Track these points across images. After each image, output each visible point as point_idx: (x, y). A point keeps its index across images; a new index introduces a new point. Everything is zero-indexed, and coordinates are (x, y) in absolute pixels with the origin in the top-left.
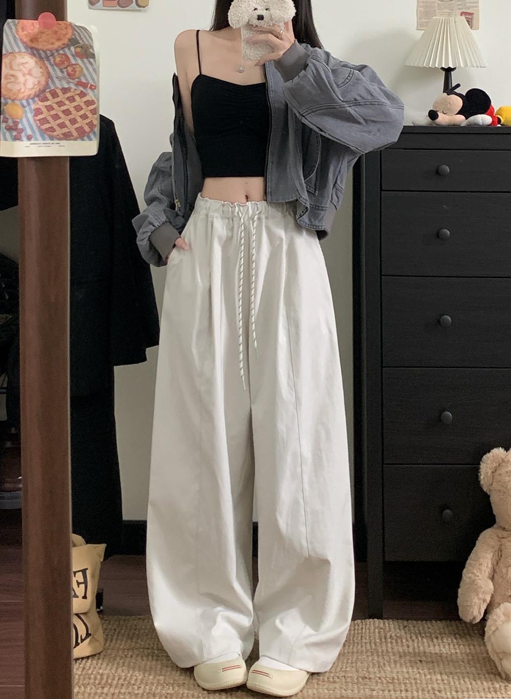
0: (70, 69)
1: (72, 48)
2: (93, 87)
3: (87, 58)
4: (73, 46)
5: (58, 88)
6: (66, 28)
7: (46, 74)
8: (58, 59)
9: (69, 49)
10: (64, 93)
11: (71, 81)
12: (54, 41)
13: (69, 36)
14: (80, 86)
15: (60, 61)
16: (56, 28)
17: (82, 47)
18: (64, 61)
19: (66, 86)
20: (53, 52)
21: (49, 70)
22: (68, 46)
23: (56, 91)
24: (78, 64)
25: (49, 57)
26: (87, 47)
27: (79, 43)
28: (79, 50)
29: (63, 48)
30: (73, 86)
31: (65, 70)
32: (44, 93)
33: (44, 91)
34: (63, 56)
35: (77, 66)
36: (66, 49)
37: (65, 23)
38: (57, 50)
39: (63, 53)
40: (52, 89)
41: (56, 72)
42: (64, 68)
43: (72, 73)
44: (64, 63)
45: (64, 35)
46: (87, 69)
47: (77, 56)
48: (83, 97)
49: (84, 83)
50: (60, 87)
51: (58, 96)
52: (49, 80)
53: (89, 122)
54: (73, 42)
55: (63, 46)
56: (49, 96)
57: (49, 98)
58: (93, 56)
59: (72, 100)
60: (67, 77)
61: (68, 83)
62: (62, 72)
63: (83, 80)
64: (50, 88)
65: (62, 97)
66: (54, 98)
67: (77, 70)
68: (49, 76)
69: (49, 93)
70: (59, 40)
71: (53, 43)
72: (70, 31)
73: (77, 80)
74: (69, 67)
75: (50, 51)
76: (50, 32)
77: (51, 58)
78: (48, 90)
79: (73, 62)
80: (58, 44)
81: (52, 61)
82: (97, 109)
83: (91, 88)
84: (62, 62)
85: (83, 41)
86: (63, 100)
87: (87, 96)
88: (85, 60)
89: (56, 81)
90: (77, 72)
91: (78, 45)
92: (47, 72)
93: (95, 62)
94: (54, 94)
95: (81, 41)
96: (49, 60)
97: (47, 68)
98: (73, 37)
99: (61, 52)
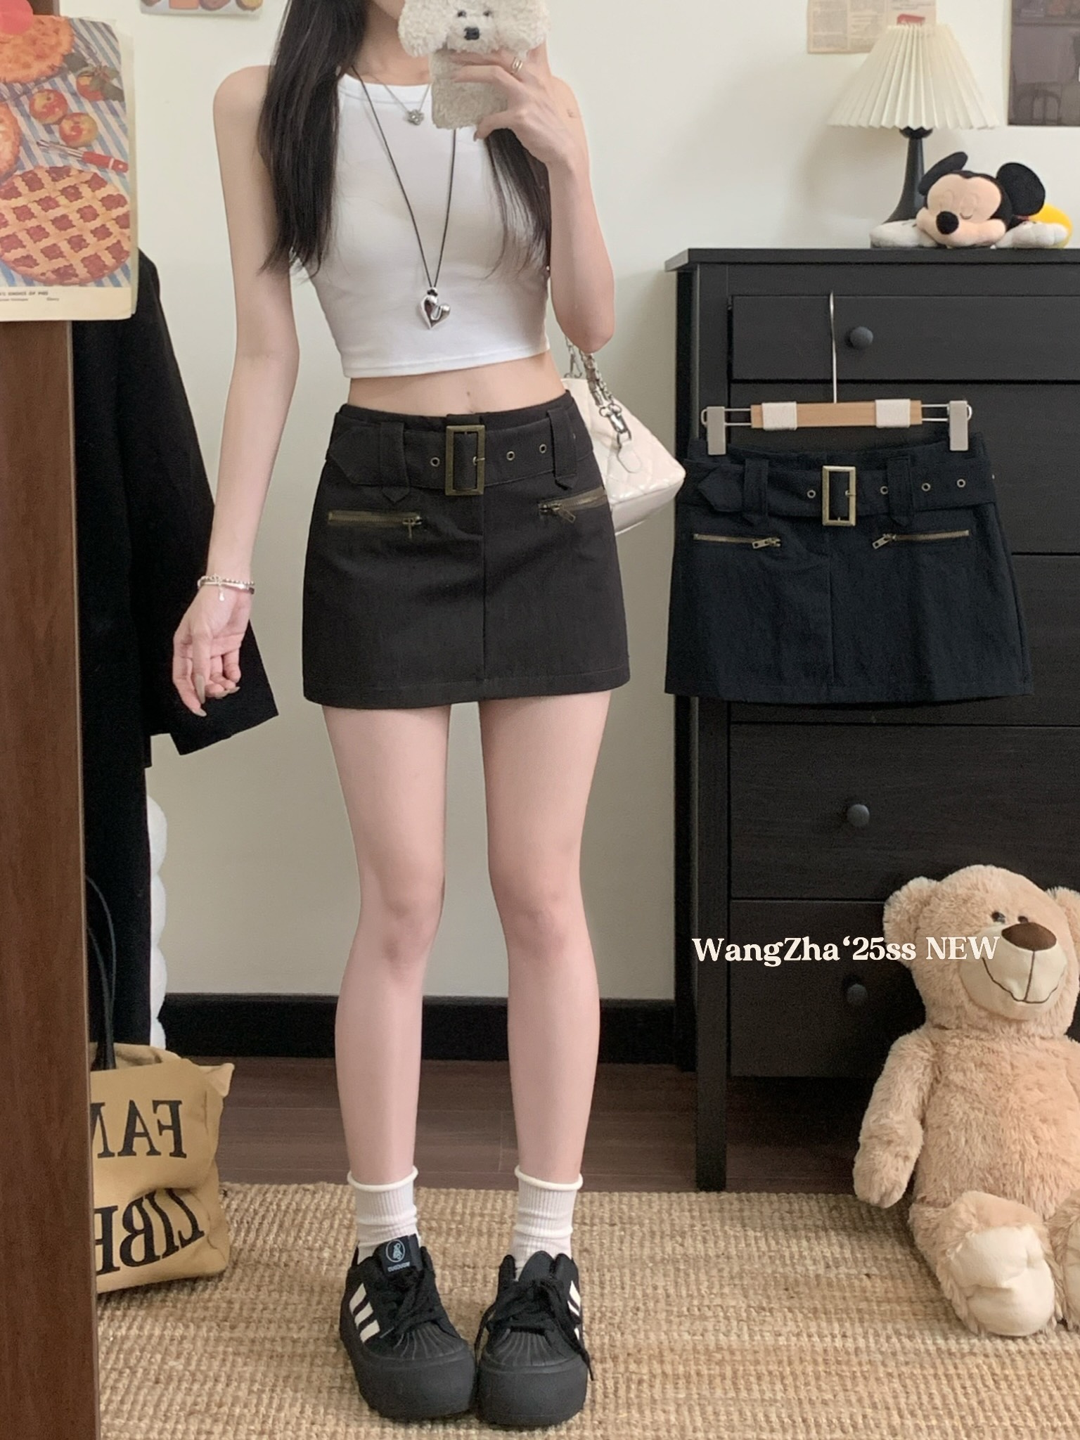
0: (67, 125)
1: (72, 78)
2: (121, 166)
3: (106, 99)
4: (74, 70)
5: (41, 167)
6: (57, 32)
7: (13, 137)
8: (40, 102)
9: (65, 79)
10: (54, 180)
11: (70, 151)
12: (29, 59)
13: (64, 48)
14: (91, 162)
15: (45, 106)
16: (32, 32)
17: (92, 75)
18: (54, 107)
19: (59, 163)
20: (31, 85)
21: (19, 128)
22: (60, 72)
23: (36, 175)
24: (87, 115)
25: (19, 96)
26: (104, 74)
27: (86, 65)
28: (86, 81)
29: (52, 76)
30: (75, 165)
31: (55, 128)
32: (9, 179)
33: (9, 174)
34: (52, 96)
35: (83, 118)
36: (58, 80)
37: (54, 20)
38: (37, 82)
39: (50, 88)
40: (27, 170)
41: (34, 131)
42: (55, 123)
43: (74, 133)
44: (54, 114)
45: (52, 48)
46: (107, 125)
47: (83, 96)
48: (99, 189)
49: (100, 156)
50: (47, 166)
51: (42, 186)
52: (21, 148)
53: (114, 244)
54: (73, 62)
55: (50, 73)
56: (20, 185)
57: (20, 190)
58: (119, 95)
59: (73, 194)
60: (62, 142)
61: (64, 156)
62: (50, 132)
63: (98, 150)
64: (22, 167)
65: (50, 188)
66: (32, 189)
67: (82, 126)
68: (21, 141)
69: (20, 179)
70: (40, 57)
71: (27, 66)
72: (65, 39)
73: (84, 149)
74: (64, 121)
75: (22, 84)
76: (19, 40)
77: (24, 99)
78: (18, 173)
79: (74, 107)
80: (38, 68)
81: (28, 110)
82: (131, 214)
83: (115, 168)
84: (50, 110)
85: (96, 60)
86: (53, 196)
87: (108, 187)
88: (102, 104)
89: (36, 151)
90: (84, 133)
91: (85, 69)
92: (15, 134)
93: (124, 107)
94: (33, 182)
95: (90, 61)
96: (18, 104)
97: (15, 121)
98: (73, 51)
99: (47, 86)
